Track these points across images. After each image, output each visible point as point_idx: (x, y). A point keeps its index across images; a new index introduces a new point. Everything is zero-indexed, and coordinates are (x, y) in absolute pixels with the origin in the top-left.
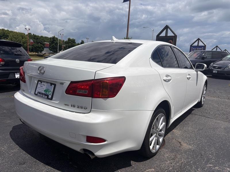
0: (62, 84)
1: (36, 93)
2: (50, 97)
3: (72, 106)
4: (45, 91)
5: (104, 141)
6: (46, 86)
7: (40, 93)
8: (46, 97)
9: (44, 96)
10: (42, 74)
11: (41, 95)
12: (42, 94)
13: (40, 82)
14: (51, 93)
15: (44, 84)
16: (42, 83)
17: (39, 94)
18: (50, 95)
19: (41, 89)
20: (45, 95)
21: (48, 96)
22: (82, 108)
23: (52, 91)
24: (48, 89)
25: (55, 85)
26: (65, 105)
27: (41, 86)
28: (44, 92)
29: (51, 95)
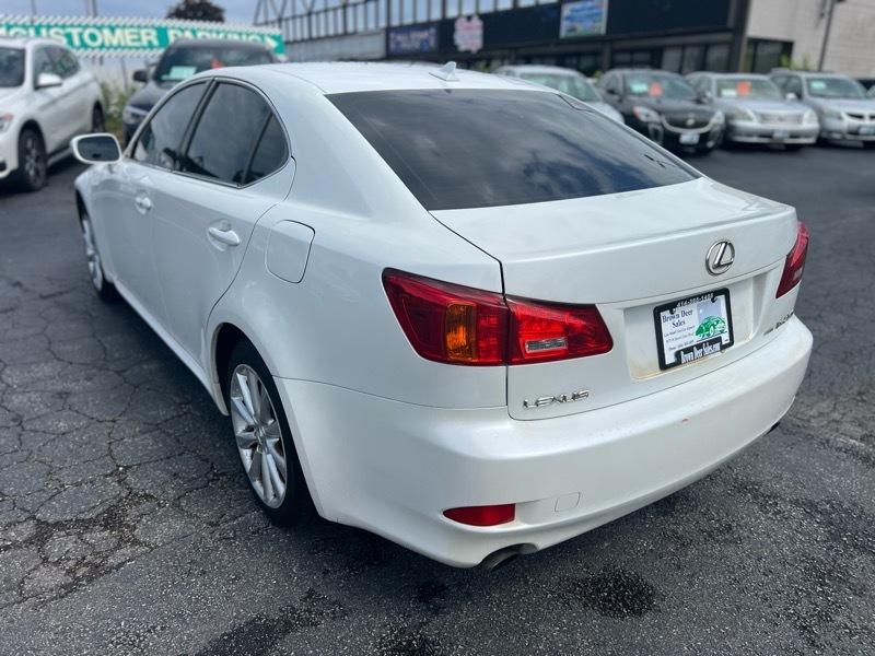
1: (671, 360)
2: (725, 338)
4: (699, 332)
7: (687, 350)
8: (716, 346)
11: (699, 353)
14: (723, 325)
16: (678, 311)
17: (686, 357)
18: (724, 331)
21: (719, 341)
23: (724, 316)
24: (709, 319)
25: (726, 292)
27: (680, 324)
29: (727, 329)
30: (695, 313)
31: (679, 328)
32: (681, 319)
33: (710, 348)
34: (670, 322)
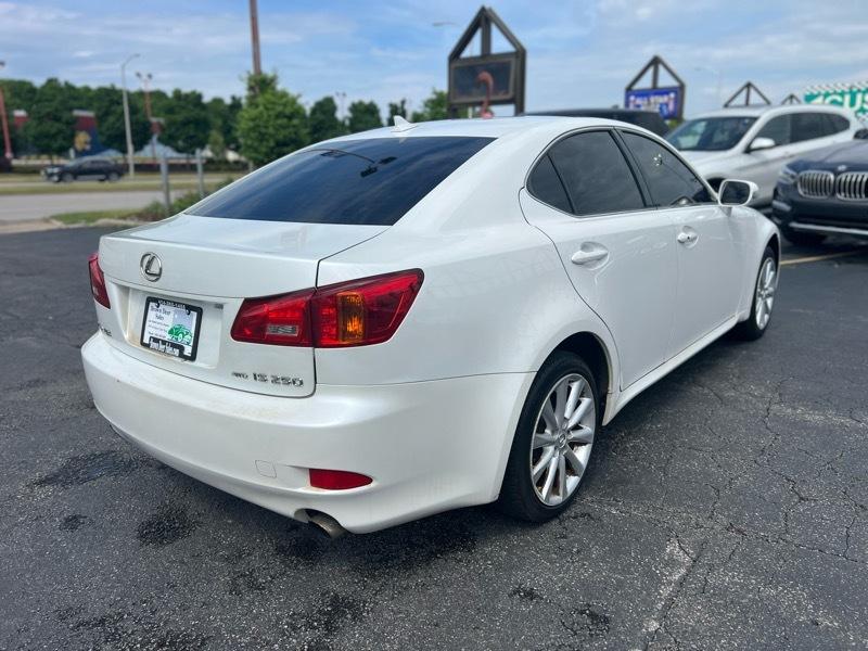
0: (220, 306)
1: (146, 341)
2: (188, 351)
3: (255, 378)
4: (171, 332)
5: (366, 480)
7: (156, 340)
8: (177, 351)
9: (169, 349)
10: (154, 278)
11: (162, 347)
12: (164, 342)
13: (152, 304)
14: (190, 338)
15: (168, 308)
16: (162, 307)
17: (154, 345)
18: (188, 344)
19: (158, 326)
20: (174, 346)
21: (181, 349)
22: (286, 381)
23: (193, 331)
24: (180, 326)
25: (200, 312)
26: (237, 375)
27: (160, 318)
28: (168, 337)
29: (191, 344)
30: (172, 314)
31: (159, 321)
32: (163, 315)
33: (171, 349)
34: (154, 312)
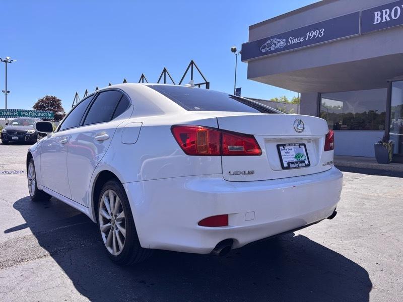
2: (307, 162)
4: (296, 157)
6: (293, 149)
11: (297, 165)
12: (296, 163)
13: (281, 148)
14: (305, 157)
15: (290, 147)
16: (286, 148)
18: (305, 159)
19: (288, 157)
21: (304, 163)
23: (305, 154)
24: (299, 153)
25: (305, 145)
27: (288, 153)
28: (295, 160)
29: (307, 159)
32: (288, 151)
33: (301, 164)
34: (284, 151)
